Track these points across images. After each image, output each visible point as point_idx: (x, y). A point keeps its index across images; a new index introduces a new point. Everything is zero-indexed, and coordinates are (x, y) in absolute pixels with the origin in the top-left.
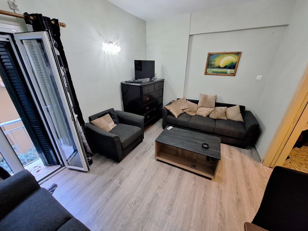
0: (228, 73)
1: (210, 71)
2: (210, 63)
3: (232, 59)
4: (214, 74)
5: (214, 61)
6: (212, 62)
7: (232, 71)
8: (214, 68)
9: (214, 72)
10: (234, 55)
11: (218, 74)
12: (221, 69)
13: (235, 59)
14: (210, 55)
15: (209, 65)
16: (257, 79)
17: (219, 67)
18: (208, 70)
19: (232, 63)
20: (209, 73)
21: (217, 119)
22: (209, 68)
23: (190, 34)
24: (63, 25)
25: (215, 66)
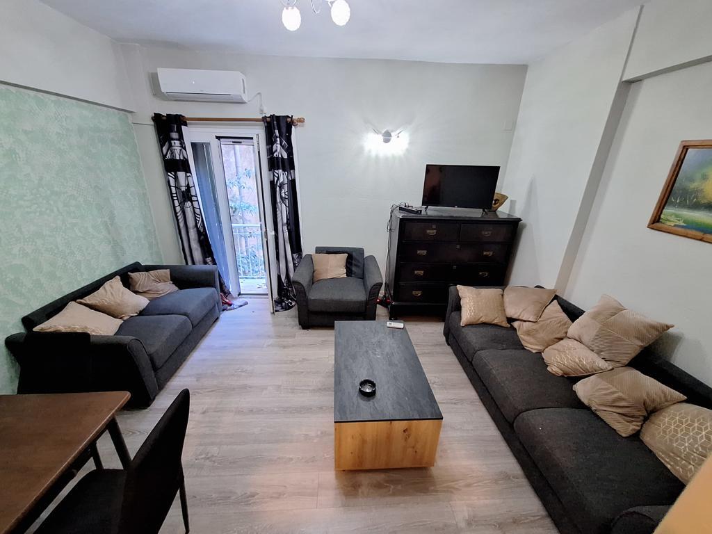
1: (676, 216)
2: (685, 183)
4: (690, 232)
5: (705, 177)
6: (691, 180)
8: (695, 206)
9: (690, 225)
14: (690, 151)
18: (668, 211)
20: (668, 223)
21: (588, 408)
22: (674, 205)
23: (624, 80)
24: (301, 121)
25: (704, 197)
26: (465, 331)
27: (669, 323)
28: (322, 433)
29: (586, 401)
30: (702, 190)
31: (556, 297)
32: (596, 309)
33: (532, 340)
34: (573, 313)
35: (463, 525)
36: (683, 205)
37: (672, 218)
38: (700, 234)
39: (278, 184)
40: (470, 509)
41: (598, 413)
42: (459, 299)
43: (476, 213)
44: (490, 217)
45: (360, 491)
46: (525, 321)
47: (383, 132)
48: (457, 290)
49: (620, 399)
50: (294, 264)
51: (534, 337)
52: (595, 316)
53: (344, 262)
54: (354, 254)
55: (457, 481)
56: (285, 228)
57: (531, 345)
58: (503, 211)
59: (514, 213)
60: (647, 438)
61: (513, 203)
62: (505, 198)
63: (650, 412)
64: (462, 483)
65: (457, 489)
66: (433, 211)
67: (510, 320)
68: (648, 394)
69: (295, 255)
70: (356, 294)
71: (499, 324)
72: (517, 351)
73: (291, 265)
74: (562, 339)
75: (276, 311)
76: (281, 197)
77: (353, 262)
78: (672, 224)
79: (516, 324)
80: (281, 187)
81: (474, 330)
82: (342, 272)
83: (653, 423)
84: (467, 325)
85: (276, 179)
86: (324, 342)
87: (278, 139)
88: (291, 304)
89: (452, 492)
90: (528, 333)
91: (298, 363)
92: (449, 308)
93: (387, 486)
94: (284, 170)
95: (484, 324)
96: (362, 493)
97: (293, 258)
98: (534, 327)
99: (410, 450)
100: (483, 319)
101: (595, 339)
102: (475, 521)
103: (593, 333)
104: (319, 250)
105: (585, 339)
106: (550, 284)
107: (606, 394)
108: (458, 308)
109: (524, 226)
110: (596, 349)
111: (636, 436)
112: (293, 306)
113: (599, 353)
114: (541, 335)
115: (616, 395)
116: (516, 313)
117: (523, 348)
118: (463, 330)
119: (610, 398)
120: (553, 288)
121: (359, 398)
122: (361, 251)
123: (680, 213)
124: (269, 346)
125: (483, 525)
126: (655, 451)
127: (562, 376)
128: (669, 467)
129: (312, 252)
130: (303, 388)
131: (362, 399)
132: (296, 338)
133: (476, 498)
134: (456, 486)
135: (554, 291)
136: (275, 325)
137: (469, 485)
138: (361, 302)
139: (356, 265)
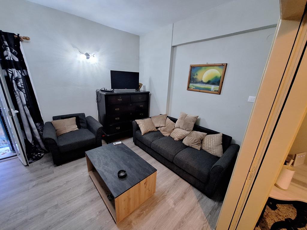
0: (212, 90)
1: (193, 86)
2: (193, 76)
3: (216, 72)
4: (197, 90)
5: (197, 75)
6: (194, 75)
7: (217, 88)
8: (197, 83)
9: (197, 88)
10: (217, 67)
11: (201, 90)
12: (204, 85)
13: (219, 73)
14: (193, 68)
15: (192, 79)
16: (248, 101)
17: (202, 82)
18: (191, 85)
19: (216, 78)
20: (191, 88)
21: (189, 147)
22: (191, 83)
23: (172, 45)
24: (27, 39)
25: (198, 80)
26: (145, 136)
27: (198, 116)
28: (99, 212)
29: (188, 145)
30: (197, 78)
31: (167, 117)
32: (181, 117)
33: (166, 133)
34: (174, 120)
35: (173, 206)
36: (194, 83)
37: (192, 87)
38: (199, 90)
39: (14, 78)
40: (172, 199)
41: (192, 147)
42: (138, 125)
43: (133, 91)
44: (138, 92)
45: (132, 224)
46: (162, 127)
47: (85, 53)
48: (136, 122)
49: (195, 140)
50: (38, 130)
51: (166, 131)
52: (182, 118)
53: (75, 122)
54: (80, 117)
55: (164, 193)
56: (26, 107)
57: (166, 134)
58: (142, 90)
59: (146, 90)
60: (203, 148)
61: (144, 87)
62: (142, 84)
63: (202, 141)
64: (166, 192)
65: (166, 195)
66: (116, 91)
67: (157, 128)
68: (200, 136)
69: (37, 124)
70: (89, 136)
71: (154, 130)
72: (163, 138)
73: (36, 131)
74: (174, 129)
75: (30, 163)
76: (18, 87)
77: (80, 121)
78: (192, 88)
79: (159, 129)
80: (17, 80)
81: (147, 135)
82: (75, 127)
83: (203, 143)
84: (144, 134)
85: (10, 75)
86: (76, 167)
87: (8, 48)
88: (40, 155)
89: (165, 198)
90: (164, 131)
91: (64, 186)
92: (134, 130)
93: (142, 213)
94: (17, 69)
95: (150, 132)
96: (134, 224)
97: (36, 126)
98: (165, 128)
99: (147, 191)
100: (149, 130)
101: (184, 125)
102: (176, 202)
103: (183, 124)
104: (55, 118)
105: (181, 127)
106: (164, 113)
107: (192, 140)
108: (138, 129)
109: (151, 94)
110: (184, 129)
111: (201, 149)
112: (43, 156)
113: (185, 130)
114: (168, 130)
115: (194, 139)
116: (158, 125)
117: (164, 136)
118: (144, 136)
119: (193, 141)
120: (165, 114)
121: (121, 181)
122: (83, 115)
123: (193, 85)
124: (34, 186)
125: (178, 201)
126: (206, 150)
127: (179, 140)
128: (210, 153)
129: (51, 120)
130: (75, 197)
131: (122, 180)
132: (55, 173)
133: (172, 194)
134: (165, 195)
135: (166, 115)
136: (32, 172)
137: (168, 192)
138: (93, 139)
139: (81, 122)
